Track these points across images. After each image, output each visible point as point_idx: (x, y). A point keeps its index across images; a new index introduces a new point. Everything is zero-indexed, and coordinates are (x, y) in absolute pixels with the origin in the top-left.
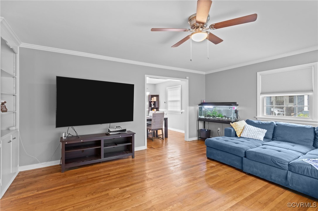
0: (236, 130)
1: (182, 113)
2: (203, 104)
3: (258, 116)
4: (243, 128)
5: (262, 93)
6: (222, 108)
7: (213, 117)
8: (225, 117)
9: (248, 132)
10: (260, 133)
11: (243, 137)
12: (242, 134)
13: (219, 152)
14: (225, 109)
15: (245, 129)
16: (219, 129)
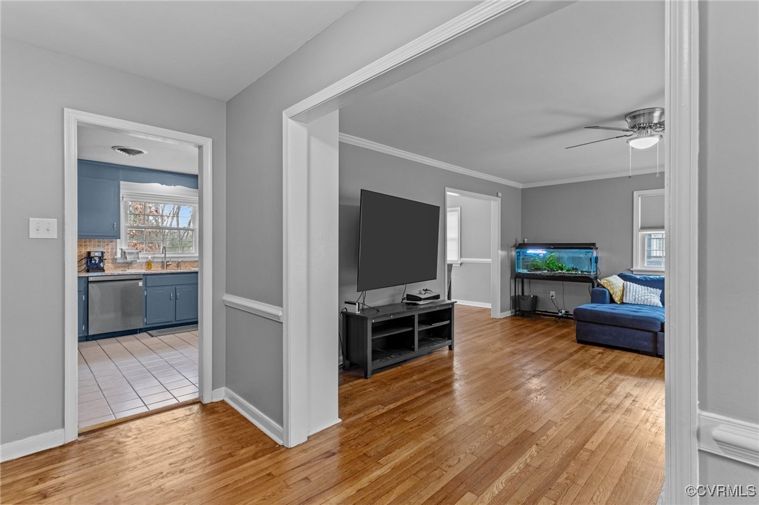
0: (612, 292)
1: (461, 264)
2: (522, 246)
3: (634, 268)
4: (622, 288)
5: (643, 228)
6: (565, 254)
7: (548, 271)
8: (573, 269)
9: (634, 294)
10: (652, 294)
11: (627, 302)
12: (624, 298)
13: (607, 328)
14: (572, 255)
15: (628, 290)
16: (553, 293)
